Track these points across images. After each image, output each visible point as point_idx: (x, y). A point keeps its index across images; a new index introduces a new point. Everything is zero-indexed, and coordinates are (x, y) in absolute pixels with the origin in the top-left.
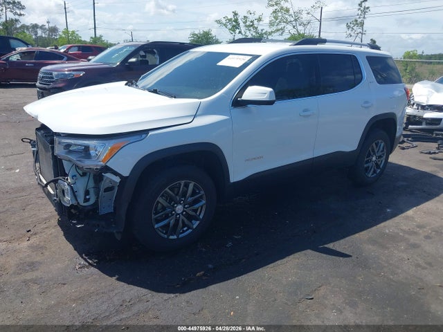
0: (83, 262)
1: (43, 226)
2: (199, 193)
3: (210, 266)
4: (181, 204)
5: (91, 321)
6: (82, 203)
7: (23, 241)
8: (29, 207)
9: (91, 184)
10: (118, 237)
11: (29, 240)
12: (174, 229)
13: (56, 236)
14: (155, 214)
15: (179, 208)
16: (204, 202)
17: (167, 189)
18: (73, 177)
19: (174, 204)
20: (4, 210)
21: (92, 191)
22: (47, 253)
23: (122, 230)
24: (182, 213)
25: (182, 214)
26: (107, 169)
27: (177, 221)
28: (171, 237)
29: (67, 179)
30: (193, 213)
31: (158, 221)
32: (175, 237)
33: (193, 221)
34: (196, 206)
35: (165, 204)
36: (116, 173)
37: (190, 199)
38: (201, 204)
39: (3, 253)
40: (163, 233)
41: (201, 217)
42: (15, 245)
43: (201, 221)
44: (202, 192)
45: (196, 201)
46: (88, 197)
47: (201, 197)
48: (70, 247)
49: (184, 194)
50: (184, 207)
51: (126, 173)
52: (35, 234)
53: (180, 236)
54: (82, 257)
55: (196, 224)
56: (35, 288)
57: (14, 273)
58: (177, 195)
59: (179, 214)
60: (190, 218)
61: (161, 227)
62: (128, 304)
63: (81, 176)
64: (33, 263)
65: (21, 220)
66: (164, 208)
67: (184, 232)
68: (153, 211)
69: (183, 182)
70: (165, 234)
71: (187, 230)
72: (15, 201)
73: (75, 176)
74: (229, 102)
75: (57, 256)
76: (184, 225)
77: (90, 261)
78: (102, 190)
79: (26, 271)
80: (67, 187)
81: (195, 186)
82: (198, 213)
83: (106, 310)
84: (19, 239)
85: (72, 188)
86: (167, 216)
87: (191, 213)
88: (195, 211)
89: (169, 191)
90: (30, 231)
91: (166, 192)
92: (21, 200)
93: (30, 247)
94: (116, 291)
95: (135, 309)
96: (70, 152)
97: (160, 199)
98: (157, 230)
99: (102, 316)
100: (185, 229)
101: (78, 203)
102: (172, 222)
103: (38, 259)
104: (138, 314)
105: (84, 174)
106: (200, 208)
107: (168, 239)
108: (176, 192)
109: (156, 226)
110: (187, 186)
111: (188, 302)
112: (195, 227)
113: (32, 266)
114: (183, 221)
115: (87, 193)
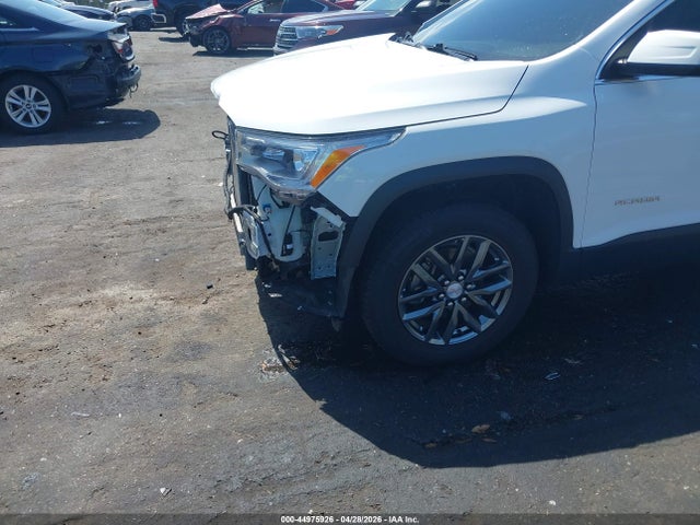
0: (275, 358)
1: (234, 281)
2: (500, 263)
3: (505, 415)
4: (458, 281)
5: (259, 480)
6: (278, 257)
7: (197, 303)
8: (221, 246)
9: (297, 224)
10: (336, 326)
11: (205, 303)
12: (442, 327)
13: (246, 303)
14: (405, 295)
15: (454, 289)
16: (508, 282)
17: (432, 249)
18: (265, 207)
19: (445, 280)
20: (186, 246)
21: (297, 237)
22: (225, 331)
23: (342, 315)
24: (459, 299)
25: (460, 302)
26: (318, 199)
27: (448, 312)
28: (433, 341)
29: (256, 211)
30: (484, 303)
31: (410, 308)
32: (441, 342)
33: (482, 317)
34: (491, 289)
35: (426, 277)
36: (334, 209)
37: (478, 274)
38: (501, 285)
39: (163, 319)
40: (418, 331)
41: (499, 311)
42: (184, 309)
43: (499, 319)
44: (507, 263)
45: (493, 279)
46: (289, 247)
47: (504, 272)
48: (263, 326)
49: (467, 263)
50: (465, 288)
51: (353, 210)
52: (218, 294)
53: (453, 341)
54: (277, 349)
55: (486, 323)
56: (191, 391)
57: (168, 359)
58: (452, 262)
59: (453, 300)
60: (475, 310)
61: (416, 320)
62: (329, 461)
63: (280, 207)
64: (200, 346)
65: (204, 265)
66: (423, 286)
67: (460, 334)
68: (402, 289)
69: (466, 239)
70: (421, 333)
71: (466, 332)
72: (205, 233)
73: (269, 206)
74: (595, 68)
75: (239, 340)
76: (461, 322)
77: (287, 360)
78: (315, 235)
79: (186, 358)
80: (253, 224)
81: (491, 247)
82: (493, 304)
83: (288, 466)
84: (192, 299)
85: (262, 228)
86: (428, 302)
87: (478, 300)
88: (489, 298)
89: (435, 253)
90: (211, 287)
91: (430, 255)
92: (213, 232)
93: (206, 315)
94: (315, 430)
95: (341, 477)
96: (262, 161)
97: (415, 267)
98: (407, 325)
99: (280, 476)
100: (464, 329)
101: (273, 256)
102: (438, 313)
103: (209, 339)
104: (343, 489)
105: (286, 205)
106: (498, 295)
107: (426, 343)
108: (451, 257)
109: (406, 317)
110: (474, 245)
111: (444, 487)
112: (483, 328)
113: (197, 350)
114: (460, 314)
115: (288, 239)
